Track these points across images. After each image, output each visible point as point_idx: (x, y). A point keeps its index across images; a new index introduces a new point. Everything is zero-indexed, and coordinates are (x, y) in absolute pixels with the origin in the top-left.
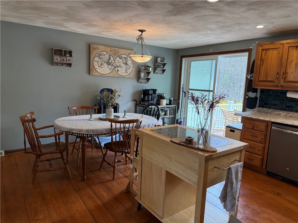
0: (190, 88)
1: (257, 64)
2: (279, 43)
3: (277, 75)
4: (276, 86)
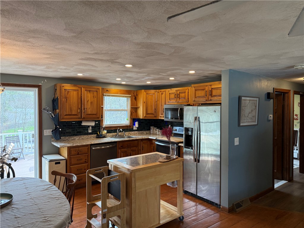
1: (61, 101)
2: (77, 86)
3: (79, 110)
4: (79, 118)
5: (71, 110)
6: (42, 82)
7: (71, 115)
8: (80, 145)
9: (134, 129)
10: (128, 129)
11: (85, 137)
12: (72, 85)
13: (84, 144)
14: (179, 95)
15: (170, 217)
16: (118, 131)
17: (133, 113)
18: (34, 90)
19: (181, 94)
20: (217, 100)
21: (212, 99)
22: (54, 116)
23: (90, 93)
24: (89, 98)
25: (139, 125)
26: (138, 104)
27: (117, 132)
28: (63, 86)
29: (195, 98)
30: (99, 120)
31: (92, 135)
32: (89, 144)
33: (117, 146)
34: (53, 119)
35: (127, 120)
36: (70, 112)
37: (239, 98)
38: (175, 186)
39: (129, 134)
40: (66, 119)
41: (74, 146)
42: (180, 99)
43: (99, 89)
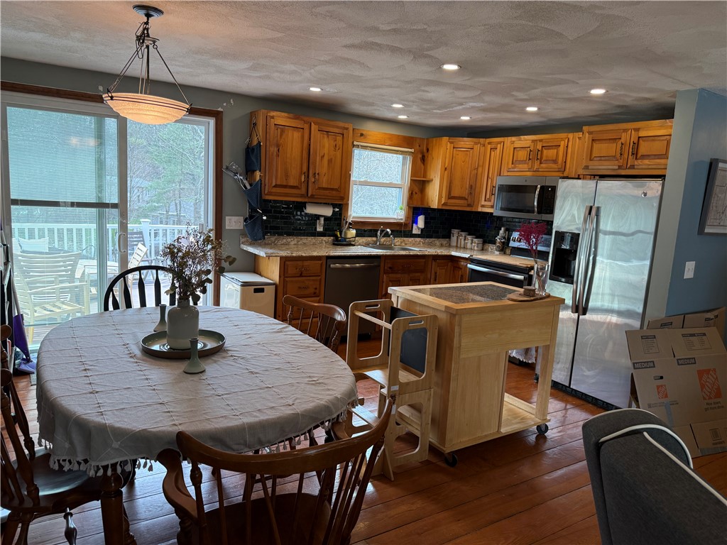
0: (13, 197)
1: (267, 153)
2: (302, 120)
3: (303, 176)
4: (302, 196)
5: (287, 176)
6: (225, 104)
7: (285, 187)
8: (307, 255)
9: (415, 231)
10: (401, 232)
11: (310, 240)
12: (291, 115)
13: (315, 254)
14: (539, 153)
15: (519, 423)
16: (381, 234)
17: (414, 193)
18: (205, 122)
19: (545, 151)
20: (650, 167)
21: (636, 163)
22: (249, 187)
23: (328, 137)
24: (326, 151)
25: (426, 223)
26: (428, 174)
27: (376, 236)
28: (273, 117)
29: (590, 160)
30: (340, 205)
31: (325, 238)
32: (323, 256)
33: (379, 266)
34: (248, 193)
35: (401, 209)
36: (284, 179)
37: (711, 164)
38: (530, 359)
39: (401, 243)
40: (275, 195)
41: (293, 257)
42: (541, 163)
43: (347, 129)
